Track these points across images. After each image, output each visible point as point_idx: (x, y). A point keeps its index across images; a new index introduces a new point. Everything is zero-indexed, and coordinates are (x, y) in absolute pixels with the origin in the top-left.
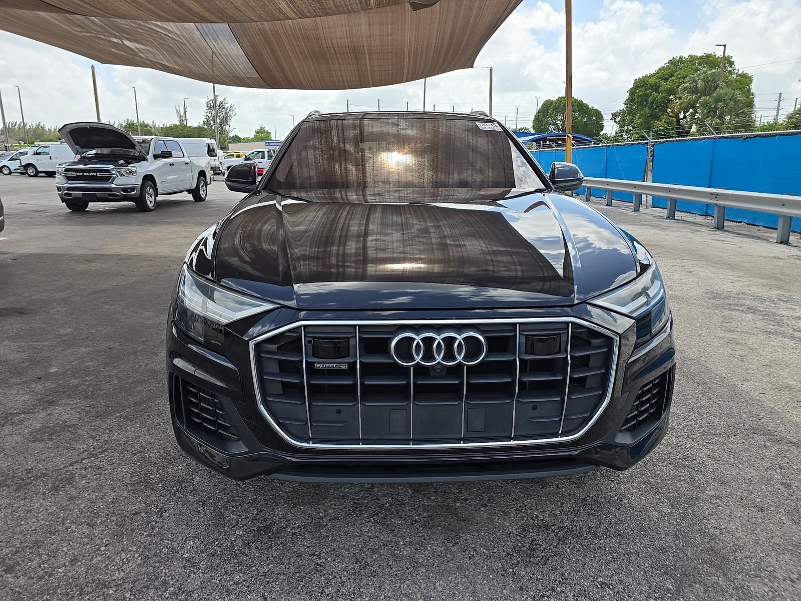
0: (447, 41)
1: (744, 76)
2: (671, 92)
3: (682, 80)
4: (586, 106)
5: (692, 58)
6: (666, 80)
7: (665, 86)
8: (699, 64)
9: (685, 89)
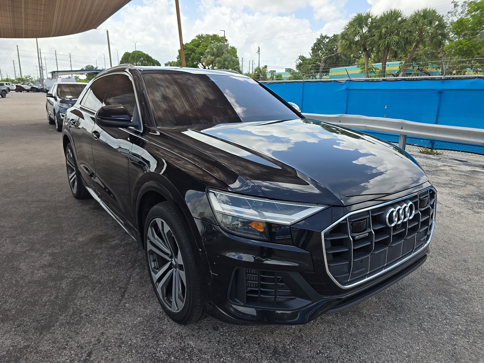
0: (89, 7)
1: (233, 48)
2: (202, 54)
3: (205, 48)
4: (151, 58)
5: (208, 36)
6: (198, 47)
7: (198, 50)
8: (212, 40)
9: (208, 52)
